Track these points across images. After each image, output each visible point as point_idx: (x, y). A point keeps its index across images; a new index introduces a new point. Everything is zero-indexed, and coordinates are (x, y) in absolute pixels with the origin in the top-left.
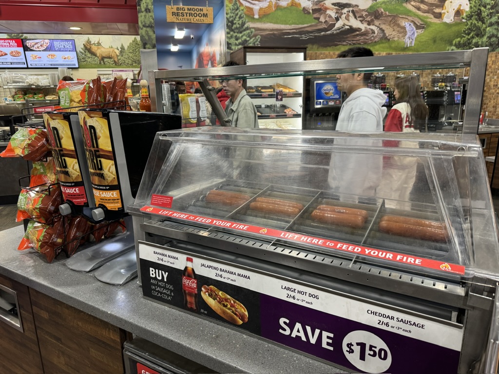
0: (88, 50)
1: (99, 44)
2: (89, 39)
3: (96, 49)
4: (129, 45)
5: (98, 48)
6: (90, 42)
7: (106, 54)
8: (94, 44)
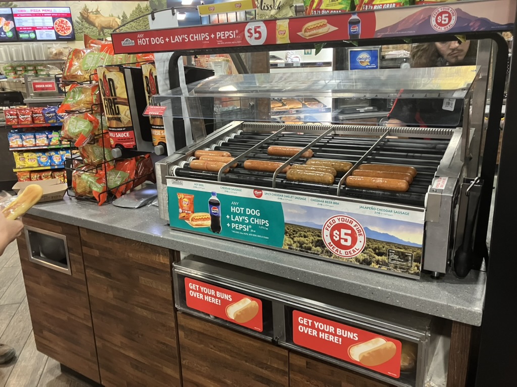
0: (85, 19)
1: (97, 12)
2: (86, 7)
3: (94, 18)
4: (131, 12)
5: (97, 17)
6: (88, 10)
7: (106, 23)
8: (92, 12)
